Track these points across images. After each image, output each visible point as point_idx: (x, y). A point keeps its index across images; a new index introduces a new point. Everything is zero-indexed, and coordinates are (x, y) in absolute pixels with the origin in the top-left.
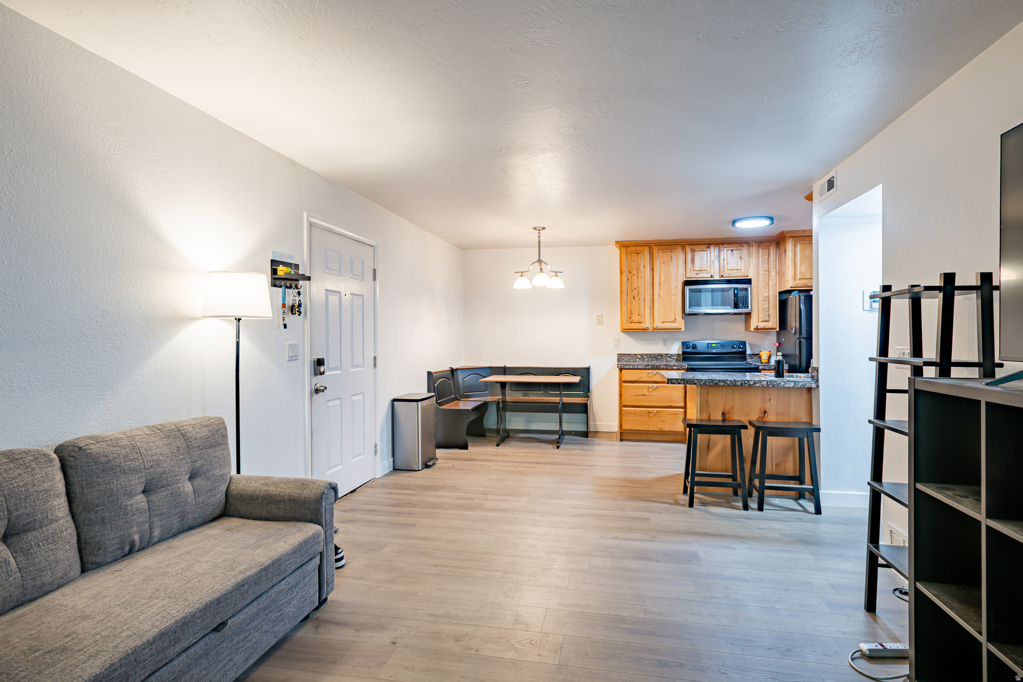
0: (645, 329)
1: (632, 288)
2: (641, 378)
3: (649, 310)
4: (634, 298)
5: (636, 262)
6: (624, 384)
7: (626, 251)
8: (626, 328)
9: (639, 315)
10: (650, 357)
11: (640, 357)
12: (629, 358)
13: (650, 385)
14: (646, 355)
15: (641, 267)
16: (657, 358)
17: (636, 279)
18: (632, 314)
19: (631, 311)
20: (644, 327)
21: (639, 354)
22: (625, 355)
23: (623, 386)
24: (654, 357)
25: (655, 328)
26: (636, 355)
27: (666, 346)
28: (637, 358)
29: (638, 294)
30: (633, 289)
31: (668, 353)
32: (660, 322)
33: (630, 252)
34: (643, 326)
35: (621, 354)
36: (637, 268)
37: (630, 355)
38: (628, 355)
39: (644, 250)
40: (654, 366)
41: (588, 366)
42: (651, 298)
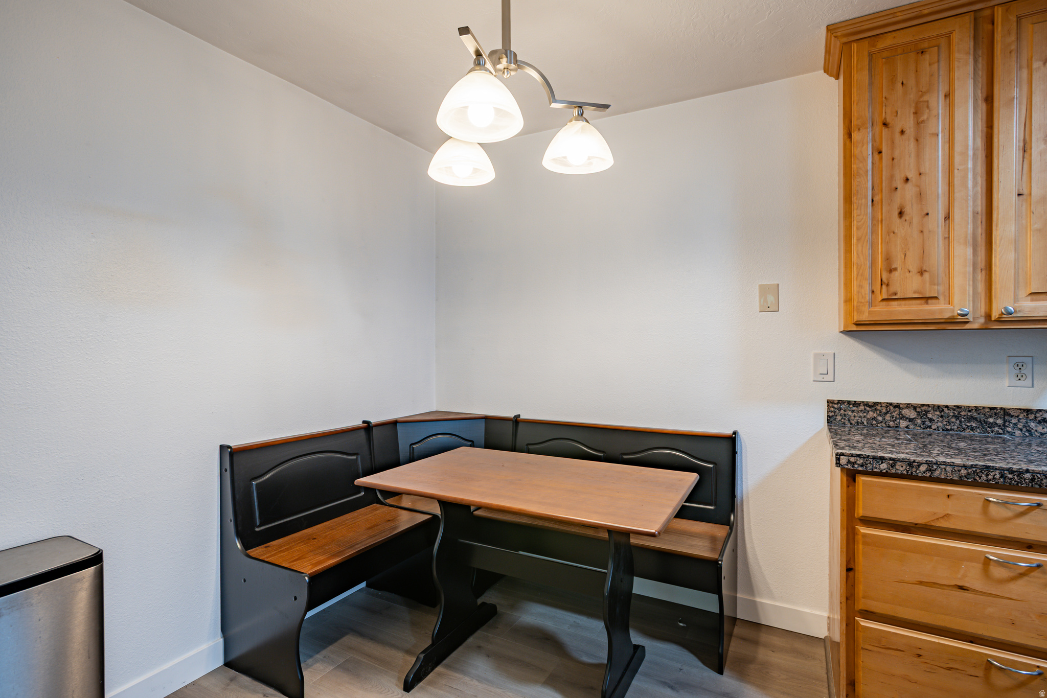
0: (951, 321)
1: (892, 178)
2: (947, 516)
3: (970, 251)
4: (901, 214)
5: (911, 82)
6: (863, 530)
7: (871, 55)
8: (865, 317)
9: (921, 272)
10: (957, 417)
11: (912, 414)
12: (871, 414)
13: (994, 552)
14: (938, 408)
15: (933, 104)
16: (983, 424)
17: (912, 144)
18: (891, 271)
19: (888, 259)
20: (947, 315)
21: (908, 406)
22: (856, 404)
23: (859, 538)
24: (971, 418)
25: (995, 315)
26: (897, 406)
27: (1028, 382)
28: (903, 417)
29: (920, 196)
30: (899, 183)
31: (1035, 407)
32: (1023, 293)
33: (885, 54)
34: (940, 310)
35: (839, 402)
36: (917, 103)
37: (873, 406)
38: (866, 404)
39: (948, 36)
40: (1020, 473)
41: (728, 431)
42: (980, 206)
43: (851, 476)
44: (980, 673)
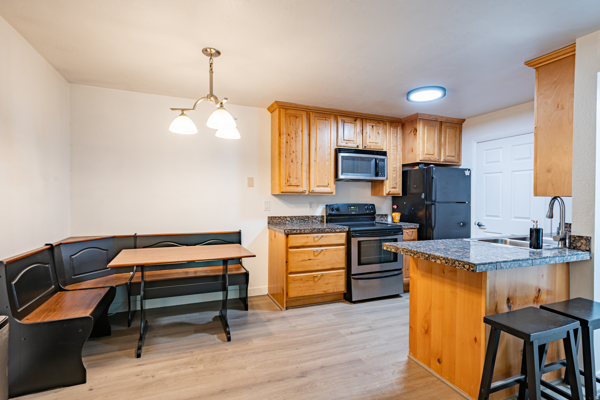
0: (302, 192)
1: (290, 151)
2: (307, 242)
3: (306, 174)
4: (292, 161)
5: (294, 125)
6: (290, 250)
7: (285, 113)
8: (284, 190)
9: (296, 178)
10: (299, 219)
11: (289, 219)
12: (280, 220)
13: (315, 249)
14: (295, 217)
15: (299, 131)
16: (304, 220)
17: (295, 142)
18: (290, 177)
19: (289, 174)
20: (302, 191)
21: (288, 217)
22: (276, 217)
23: (289, 253)
24: (302, 219)
25: (310, 192)
26: (286, 217)
27: (312, 209)
28: (287, 220)
29: (296, 157)
30: (292, 153)
31: (314, 215)
32: (315, 186)
33: (289, 115)
34: (300, 189)
35: (271, 217)
36: (296, 131)
37: (280, 218)
38: (278, 217)
39: (302, 115)
40: (319, 229)
41: (238, 230)
42: (308, 163)
43: (287, 235)
44: (312, 279)
